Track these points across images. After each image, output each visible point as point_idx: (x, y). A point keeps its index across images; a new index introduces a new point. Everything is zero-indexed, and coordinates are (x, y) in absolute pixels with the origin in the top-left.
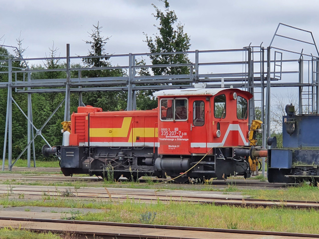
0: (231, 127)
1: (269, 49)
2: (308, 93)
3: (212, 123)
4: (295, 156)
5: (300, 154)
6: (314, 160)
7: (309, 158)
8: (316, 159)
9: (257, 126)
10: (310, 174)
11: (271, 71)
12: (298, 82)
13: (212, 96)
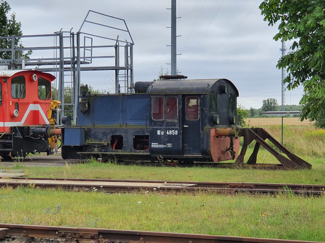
0: (32, 107)
1: (78, 34)
2: (124, 76)
3: (9, 103)
4: (87, 134)
5: (92, 132)
6: (105, 137)
7: (101, 136)
8: (106, 136)
9: (55, 106)
10: (101, 151)
11: (81, 56)
12: (114, 66)
13: (8, 77)
